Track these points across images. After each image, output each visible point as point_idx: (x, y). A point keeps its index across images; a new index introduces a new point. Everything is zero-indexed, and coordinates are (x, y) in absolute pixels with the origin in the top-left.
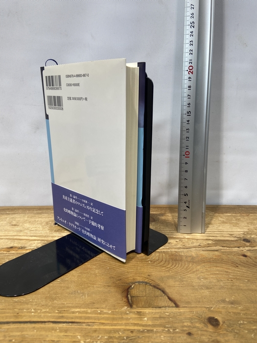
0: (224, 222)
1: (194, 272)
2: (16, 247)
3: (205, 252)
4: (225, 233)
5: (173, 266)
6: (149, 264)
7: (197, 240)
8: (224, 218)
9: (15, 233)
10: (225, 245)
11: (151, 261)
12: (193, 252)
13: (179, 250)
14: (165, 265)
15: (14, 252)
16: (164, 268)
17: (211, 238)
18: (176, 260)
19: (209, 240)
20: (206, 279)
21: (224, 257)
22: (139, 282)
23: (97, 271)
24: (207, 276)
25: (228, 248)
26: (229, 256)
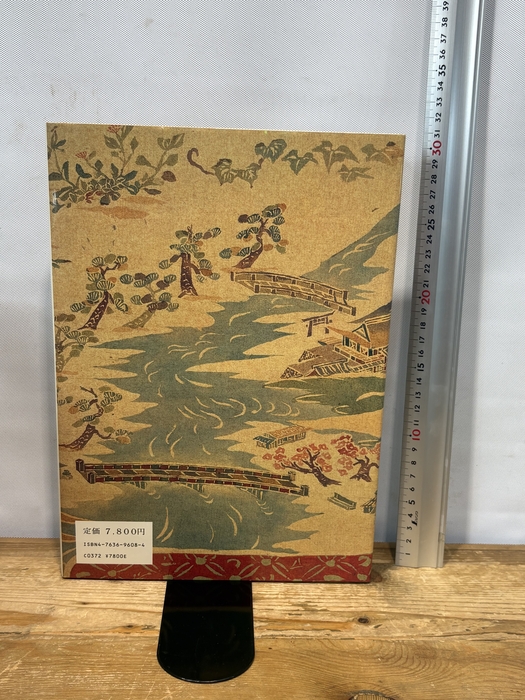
0: (516, 585)
1: (456, 677)
2: (137, 627)
3: (477, 643)
4: (516, 606)
5: (421, 667)
6: (380, 662)
7: (463, 620)
8: (517, 576)
9: (124, 599)
10: (512, 630)
11: (382, 658)
12: (455, 643)
13: (431, 639)
14: (407, 665)
15: (137, 635)
16: (405, 670)
17: (489, 616)
18: (425, 657)
19: (486, 620)
20: (476, 688)
21: (510, 652)
22: (365, 692)
23: (292, 673)
24: (477, 684)
25: (518, 637)
26: (518, 651)
